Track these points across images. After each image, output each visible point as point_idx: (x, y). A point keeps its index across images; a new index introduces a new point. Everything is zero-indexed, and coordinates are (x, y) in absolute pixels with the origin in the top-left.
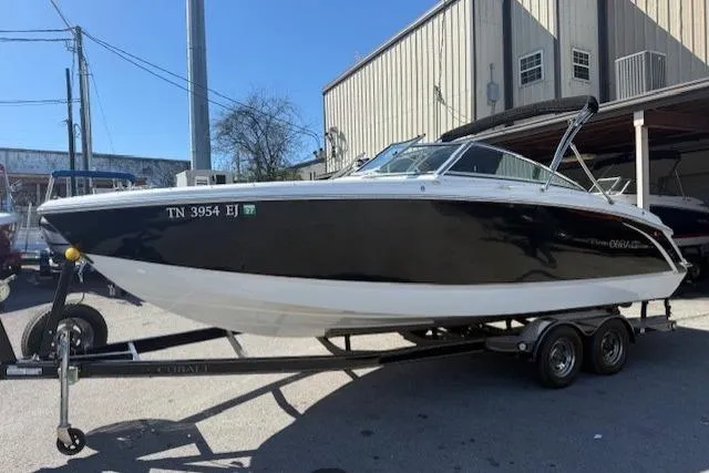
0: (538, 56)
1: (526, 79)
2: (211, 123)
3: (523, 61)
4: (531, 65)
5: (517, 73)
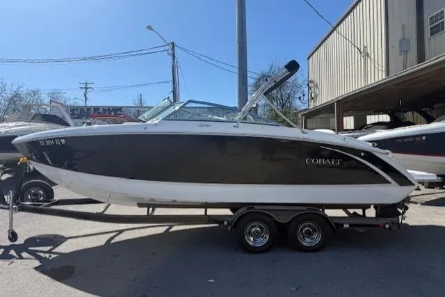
0: (442, 12)
1: (434, 31)
2: (249, 84)
3: (431, 18)
4: (437, 21)
5: (427, 27)
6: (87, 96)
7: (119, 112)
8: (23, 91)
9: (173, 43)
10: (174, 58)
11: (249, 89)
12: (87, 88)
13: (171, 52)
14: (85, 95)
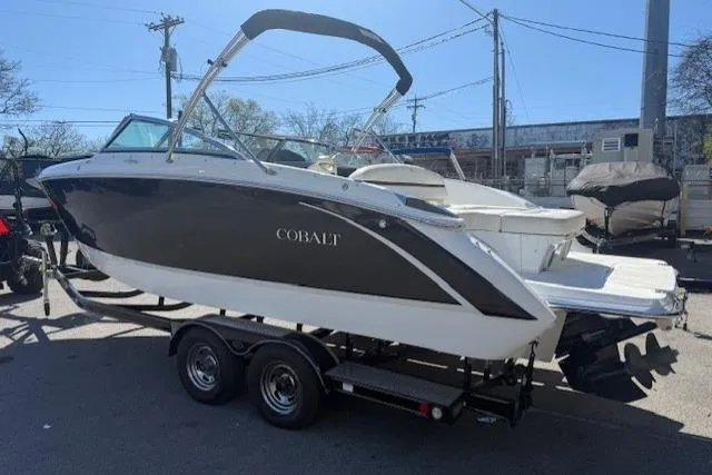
6: (417, 118)
7: (445, 141)
8: (339, 120)
9: (496, 14)
10: (496, 39)
11: (669, 77)
12: (416, 107)
13: (491, 28)
14: (414, 119)
